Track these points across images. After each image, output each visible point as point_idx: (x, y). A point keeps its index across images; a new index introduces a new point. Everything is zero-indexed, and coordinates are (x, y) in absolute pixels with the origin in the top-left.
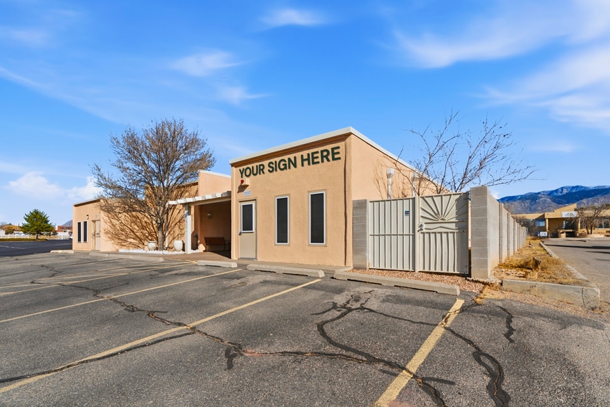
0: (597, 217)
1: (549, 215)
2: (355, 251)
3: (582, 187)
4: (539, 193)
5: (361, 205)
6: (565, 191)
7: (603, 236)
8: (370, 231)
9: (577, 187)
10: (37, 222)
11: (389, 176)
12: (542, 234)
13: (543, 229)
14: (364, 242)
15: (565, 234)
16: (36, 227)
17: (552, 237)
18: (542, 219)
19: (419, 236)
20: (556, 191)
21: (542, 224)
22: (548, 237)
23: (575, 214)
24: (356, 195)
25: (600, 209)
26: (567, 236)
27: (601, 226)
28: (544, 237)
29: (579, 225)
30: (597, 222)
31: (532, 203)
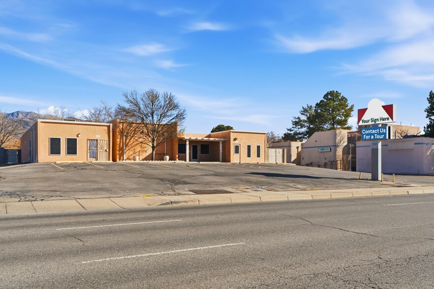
2: (267, 159)
5: (268, 150)
8: (269, 155)
19: (277, 156)
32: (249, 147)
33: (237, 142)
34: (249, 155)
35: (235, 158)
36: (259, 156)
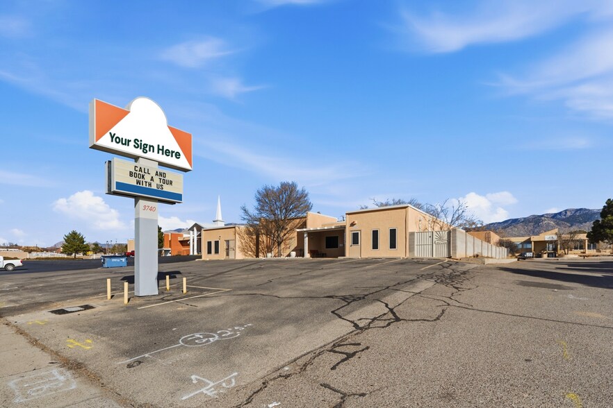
0: (572, 240)
1: (535, 238)
2: (410, 251)
3: (585, 209)
4: (542, 216)
5: (412, 234)
6: (569, 214)
7: (577, 256)
8: (416, 244)
9: (581, 209)
10: (74, 242)
11: (420, 221)
12: (528, 254)
13: (530, 250)
14: (414, 248)
15: (546, 255)
16: (75, 247)
17: (536, 257)
18: (529, 242)
19: (434, 245)
20: (560, 213)
21: (529, 246)
22: (533, 257)
23: (555, 238)
24: (410, 230)
25: (575, 233)
26: (548, 257)
27: (576, 248)
28: (530, 257)
29: (559, 246)
30: (572, 244)
31: (535, 226)
32: (375, 234)
33: (354, 228)
34: (375, 246)
35: (351, 252)
36: (393, 245)
